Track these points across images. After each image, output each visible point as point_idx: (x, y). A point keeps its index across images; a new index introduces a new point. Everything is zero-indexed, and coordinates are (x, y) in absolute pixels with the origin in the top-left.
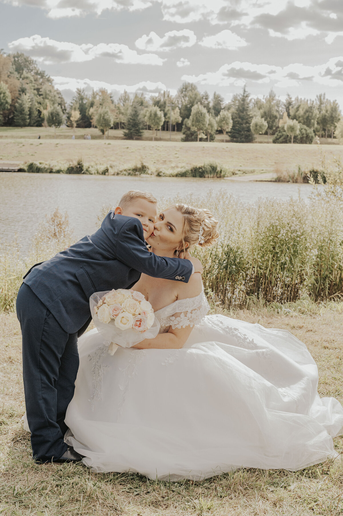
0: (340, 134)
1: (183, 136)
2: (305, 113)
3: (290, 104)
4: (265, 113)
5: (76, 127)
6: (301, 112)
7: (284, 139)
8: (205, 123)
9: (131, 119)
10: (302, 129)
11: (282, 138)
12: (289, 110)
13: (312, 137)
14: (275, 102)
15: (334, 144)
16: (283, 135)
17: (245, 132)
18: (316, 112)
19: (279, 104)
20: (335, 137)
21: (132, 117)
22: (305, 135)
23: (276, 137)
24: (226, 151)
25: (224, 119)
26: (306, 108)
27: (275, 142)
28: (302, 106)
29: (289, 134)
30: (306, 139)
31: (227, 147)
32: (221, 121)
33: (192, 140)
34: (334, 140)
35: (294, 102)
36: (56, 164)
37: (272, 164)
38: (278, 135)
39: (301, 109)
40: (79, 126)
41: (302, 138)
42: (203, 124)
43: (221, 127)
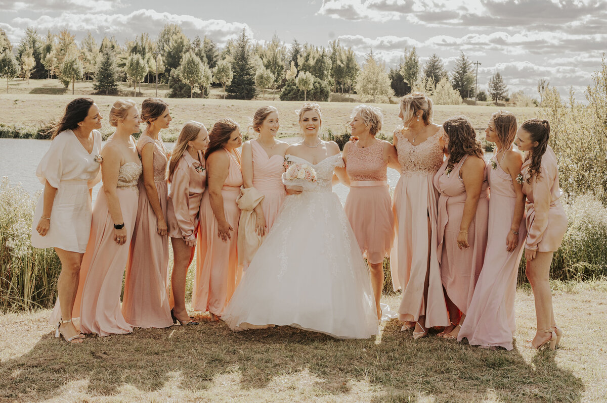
0: (362, 89)
1: (170, 91)
2: (316, 63)
3: (297, 51)
4: (269, 62)
5: (30, 78)
6: (312, 62)
7: (294, 94)
8: (200, 74)
9: (102, 68)
10: (315, 83)
11: (292, 93)
12: (297, 59)
13: (327, 92)
14: (279, 48)
15: (352, 100)
16: (292, 90)
17: (246, 86)
18: (329, 62)
19: (285, 51)
20: (355, 93)
21: (104, 66)
22: (319, 90)
23: (284, 92)
24: (232, 111)
25: (222, 70)
26: (317, 56)
27: (283, 98)
28: (311, 55)
29: (302, 88)
30: (321, 94)
31: (233, 106)
32: (219, 72)
33: (182, 96)
34: (352, 96)
35: (302, 49)
36: (23, 126)
37: (290, 126)
38: (286, 90)
39: (311, 59)
40: (33, 77)
41: (315, 93)
42: (197, 76)
43: (219, 79)
